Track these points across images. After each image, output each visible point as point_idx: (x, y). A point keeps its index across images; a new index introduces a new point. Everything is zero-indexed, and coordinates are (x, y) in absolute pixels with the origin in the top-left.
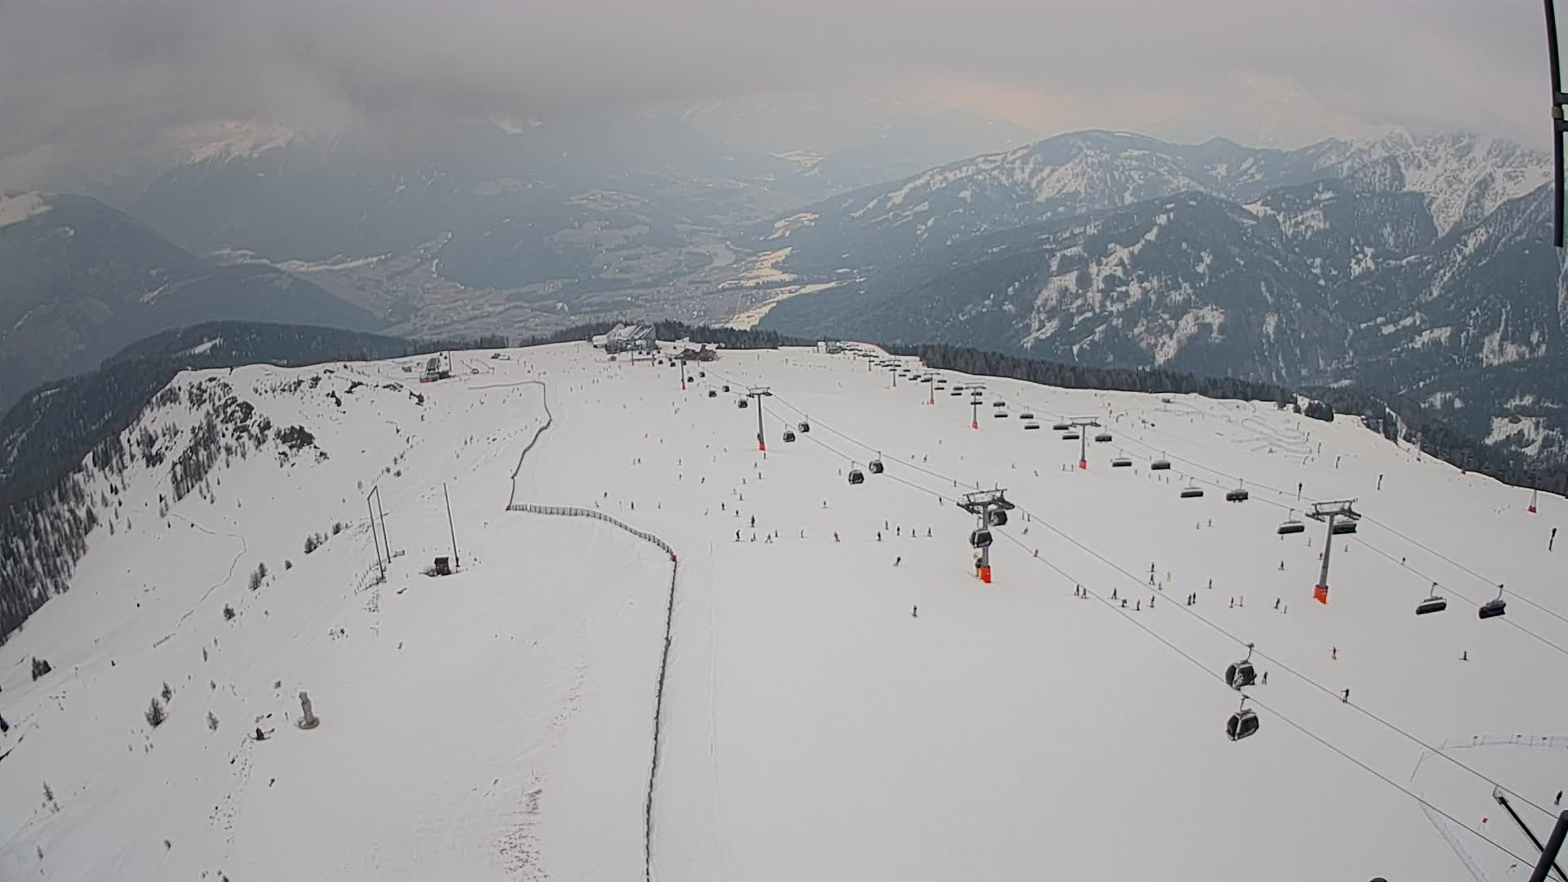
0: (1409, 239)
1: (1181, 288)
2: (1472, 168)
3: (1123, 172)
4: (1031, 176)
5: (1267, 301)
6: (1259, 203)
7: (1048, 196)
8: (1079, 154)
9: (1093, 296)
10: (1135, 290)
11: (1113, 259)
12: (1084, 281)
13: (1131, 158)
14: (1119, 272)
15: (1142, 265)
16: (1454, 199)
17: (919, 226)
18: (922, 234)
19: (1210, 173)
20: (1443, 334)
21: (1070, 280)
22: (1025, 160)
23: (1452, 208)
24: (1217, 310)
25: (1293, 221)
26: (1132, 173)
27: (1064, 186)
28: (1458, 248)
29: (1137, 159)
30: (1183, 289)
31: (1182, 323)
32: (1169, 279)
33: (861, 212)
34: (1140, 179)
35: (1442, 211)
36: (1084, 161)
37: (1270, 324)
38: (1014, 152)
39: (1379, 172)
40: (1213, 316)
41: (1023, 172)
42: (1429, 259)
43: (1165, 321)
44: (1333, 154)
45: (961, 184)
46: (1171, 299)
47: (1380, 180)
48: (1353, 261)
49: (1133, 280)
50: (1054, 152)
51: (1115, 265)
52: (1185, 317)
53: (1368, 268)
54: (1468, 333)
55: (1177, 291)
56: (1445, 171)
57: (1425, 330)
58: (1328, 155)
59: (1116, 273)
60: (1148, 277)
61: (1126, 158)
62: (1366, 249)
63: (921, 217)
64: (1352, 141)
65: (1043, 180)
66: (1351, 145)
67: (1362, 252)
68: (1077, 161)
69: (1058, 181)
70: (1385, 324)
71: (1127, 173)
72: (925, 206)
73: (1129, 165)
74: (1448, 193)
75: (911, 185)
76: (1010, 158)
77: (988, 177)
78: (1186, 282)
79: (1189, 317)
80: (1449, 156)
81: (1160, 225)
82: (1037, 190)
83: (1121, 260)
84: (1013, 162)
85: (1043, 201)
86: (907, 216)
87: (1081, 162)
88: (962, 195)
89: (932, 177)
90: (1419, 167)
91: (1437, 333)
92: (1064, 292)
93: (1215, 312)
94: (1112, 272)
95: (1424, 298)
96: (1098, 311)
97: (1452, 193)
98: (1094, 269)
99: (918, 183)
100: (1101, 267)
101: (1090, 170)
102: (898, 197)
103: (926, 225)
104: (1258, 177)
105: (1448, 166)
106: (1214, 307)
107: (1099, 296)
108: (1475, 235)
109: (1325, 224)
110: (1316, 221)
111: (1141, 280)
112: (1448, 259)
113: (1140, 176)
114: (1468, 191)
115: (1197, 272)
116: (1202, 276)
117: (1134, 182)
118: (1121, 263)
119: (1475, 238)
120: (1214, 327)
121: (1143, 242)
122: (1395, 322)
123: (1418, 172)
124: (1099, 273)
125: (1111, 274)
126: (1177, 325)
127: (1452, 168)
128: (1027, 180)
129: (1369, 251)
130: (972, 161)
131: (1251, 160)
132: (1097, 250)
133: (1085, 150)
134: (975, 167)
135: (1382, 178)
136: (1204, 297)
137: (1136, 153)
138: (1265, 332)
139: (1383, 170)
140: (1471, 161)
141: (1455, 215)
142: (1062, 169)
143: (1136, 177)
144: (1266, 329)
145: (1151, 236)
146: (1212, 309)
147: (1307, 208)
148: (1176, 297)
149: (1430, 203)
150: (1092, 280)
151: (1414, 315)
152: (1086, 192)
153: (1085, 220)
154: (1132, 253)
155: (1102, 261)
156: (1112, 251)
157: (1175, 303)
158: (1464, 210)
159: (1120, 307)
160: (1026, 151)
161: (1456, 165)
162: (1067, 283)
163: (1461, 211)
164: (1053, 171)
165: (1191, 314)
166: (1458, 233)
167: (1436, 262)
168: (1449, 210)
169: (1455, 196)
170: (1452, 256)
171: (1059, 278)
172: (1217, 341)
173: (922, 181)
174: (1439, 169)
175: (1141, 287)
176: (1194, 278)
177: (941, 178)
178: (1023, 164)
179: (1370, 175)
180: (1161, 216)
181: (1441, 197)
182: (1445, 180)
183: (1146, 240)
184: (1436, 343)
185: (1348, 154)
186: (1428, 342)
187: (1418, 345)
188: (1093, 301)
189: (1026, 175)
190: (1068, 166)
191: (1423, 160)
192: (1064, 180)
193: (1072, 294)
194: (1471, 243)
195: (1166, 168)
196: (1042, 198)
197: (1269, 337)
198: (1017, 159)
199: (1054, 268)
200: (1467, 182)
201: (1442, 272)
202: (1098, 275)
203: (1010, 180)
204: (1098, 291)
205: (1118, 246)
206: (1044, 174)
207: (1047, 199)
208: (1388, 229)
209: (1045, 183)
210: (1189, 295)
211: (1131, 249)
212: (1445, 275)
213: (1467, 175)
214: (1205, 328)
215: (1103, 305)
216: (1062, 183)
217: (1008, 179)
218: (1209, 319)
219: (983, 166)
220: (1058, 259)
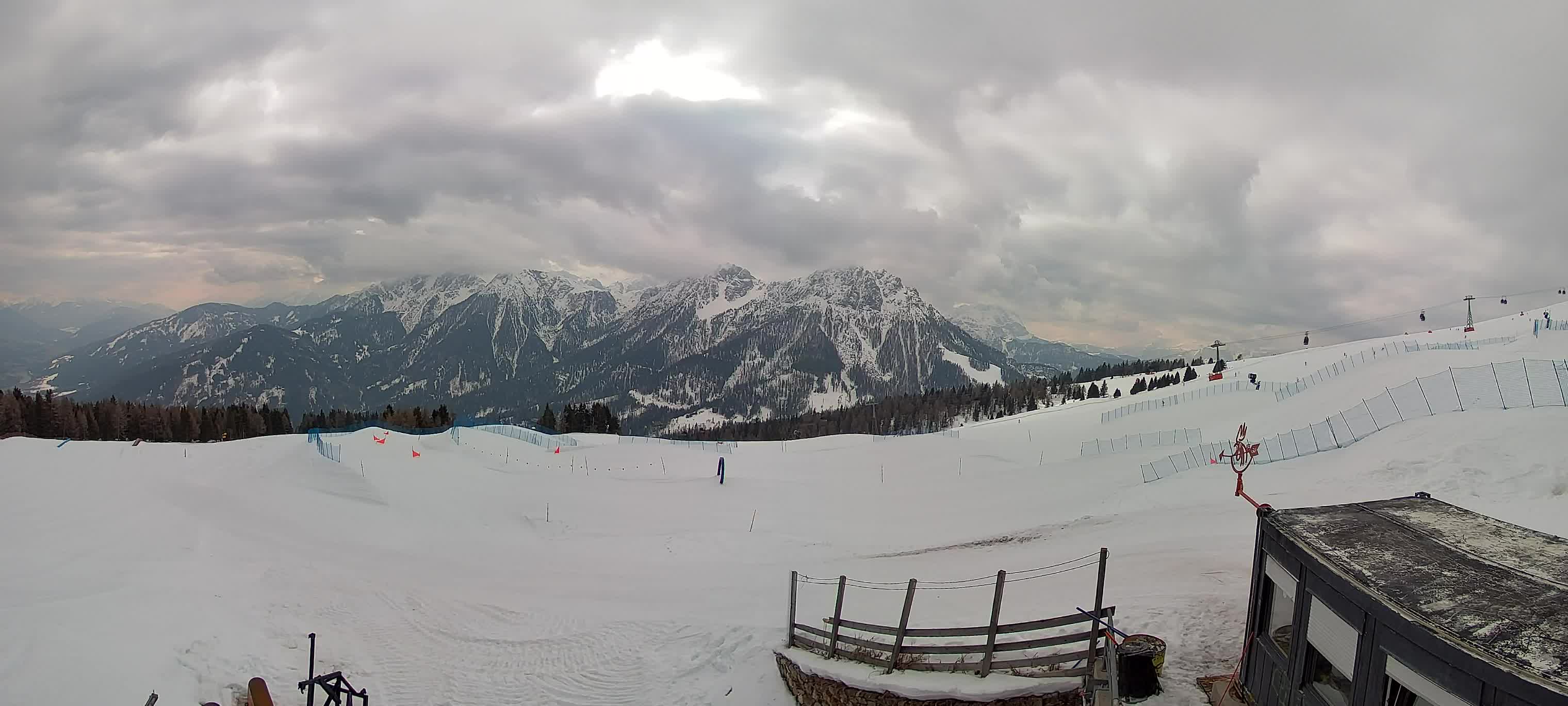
0: (389, 338)
1: (258, 378)
2: (424, 294)
3: (225, 324)
4: (177, 330)
5: (310, 380)
6: (300, 329)
7: (186, 339)
8: (202, 315)
9: (208, 387)
10: (231, 381)
11: (218, 366)
12: (202, 379)
13: (229, 316)
14: (222, 372)
15: (234, 368)
16: (414, 312)
17: (121, 359)
18: (122, 363)
19: (271, 321)
20: (423, 383)
21: (194, 379)
22: (174, 322)
23: (414, 317)
24: (280, 389)
25: (320, 336)
26: (230, 324)
27: (194, 334)
28: (422, 336)
29: (232, 316)
30: (259, 378)
31: (260, 398)
32: (251, 374)
33: (94, 354)
34: (234, 327)
35: (408, 320)
36: (204, 320)
37: (313, 394)
38: (169, 318)
39: (368, 305)
40: (278, 393)
41: (174, 328)
42: (404, 345)
43: (249, 398)
44: (337, 303)
45: (141, 336)
46: (253, 385)
47: (369, 309)
48: (357, 353)
49: (230, 376)
50: (190, 315)
51: (219, 369)
52: (262, 395)
53: (366, 356)
54: (438, 381)
55: (256, 380)
56: (408, 298)
57: (410, 384)
58: (336, 304)
59: (220, 373)
60: (238, 374)
61: (226, 316)
62: (364, 346)
63: (121, 354)
64: (348, 294)
65: (184, 331)
66: (348, 297)
67: (362, 348)
68: (201, 319)
69: (191, 331)
70: (382, 385)
71: (227, 324)
72: (124, 348)
73: (228, 320)
74: (410, 310)
75: (118, 338)
76: (167, 321)
77: (156, 331)
78: (260, 374)
79: (264, 395)
80: (410, 290)
81: (244, 343)
82: (181, 337)
83: (223, 365)
84: (169, 323)
85: (184, 342)
86: (115, 354)
87: (202, 320)
88: (142, 341)
89: (129, 334)
90: (392, 299)
91: (418, 384)
92: (191, 386)
93: (279, 390)
94: (218, 372)
95: (404, 366)
96: (210, 395)
97: (413, 310)
98: (208, 372)
99: (122, 337)
100: (212, 371)
101: (207, 324)
102: (112, 345)
103: (124, 358)
104: (296, 320)
105: (409, 296)
106: (279, 387)
107: (211, 387)
108: (432, 328)
109: (339, 335)
110: (333, 334)
111: (234, 376)
112: (416, 343)
113: (233, 325)
114: (423, 307)
115: (267, 368)
116: (269, 370)
117: (230, 328)
118: (222, 367)
119: (432, 329)
120: (280, 399)
121: (235, 354)
122: (389, 383)
123: (391, 302)
124: (210, 374)
125: (217, 374)
126: (257, 400)
127: (411, 297)
128: (176, 332)
129: (366, 347)
130: (148, 324)
131: (292, 313)
132: (209, 362)
133: (205, 314)
134: (150, 327)
135: (370, 308)
136: (272, 382)
137: (231, 313)
138: (310, 399)
139: (370, 303)
140: (423, 291)
141: (416, 320)
142: (193, 325)
143: (232, 325)
144: (311, 396)
145: (239, 350)
146: (277, 389)
147: (328, 328)
148: (256, 383)
149: (400, 317)
150: (207, 378)
151: (400, 377)
152: (205, 336)
153: (203, 347)
154: (228, 361)
155: (212, 367)
156: (218, 361)
157: (255, 387)
158: (421, 317)
159: (223, 392)
160: (175, 317)
161: (413, 295)
162: (192, 381)
163: (420, 318)
164: (189, 326)
165: (265, 392)
166: (420, 329)
167: (409, 346)
168: (412, 319)
169: (414, 311)
170: (419, 341)
171: (188, 379)
172: (282, 407)
173: (124, 336)
174: (404, 298)
175: (234, 380)
176: (264, 371)
177: (133, 334)
178: (173, 323)
179: (363, 306)
180: (245, 339)
181: (406, 313)
182: (408, 303)
183: (237, 353)
184: (418, 389)
185: (346, 302)
186: (413, 390)
187: (408, 392)
188: (208, 390)
189: (175, 329)
190: (196, 323)
191: (393, 294)
192: (195, 329)
193: (195, 387)
194: (430, 332)
195: (247, 320)
196: (183, 341)
197: (313, 401)
198: (171, 321)
199: (185, 373)
200: (421, 303)
201: (413, 350)
202: (209, 375)
203: (167, 333)
204: (210, 384)
205: (221, 358)
206: (185, 328)
207: (185, 341)
208: (376, 333)
209: (184, 333)
210: (262, 381)
211: (228, 358)
212: (416, 352)
213: (422, 299)
214: (274, 399)
215: (213, 391)
216: (193, 332)
217: (165, 331)
218: (276, 394)
219: (154, 326)
220: (187, 368)
